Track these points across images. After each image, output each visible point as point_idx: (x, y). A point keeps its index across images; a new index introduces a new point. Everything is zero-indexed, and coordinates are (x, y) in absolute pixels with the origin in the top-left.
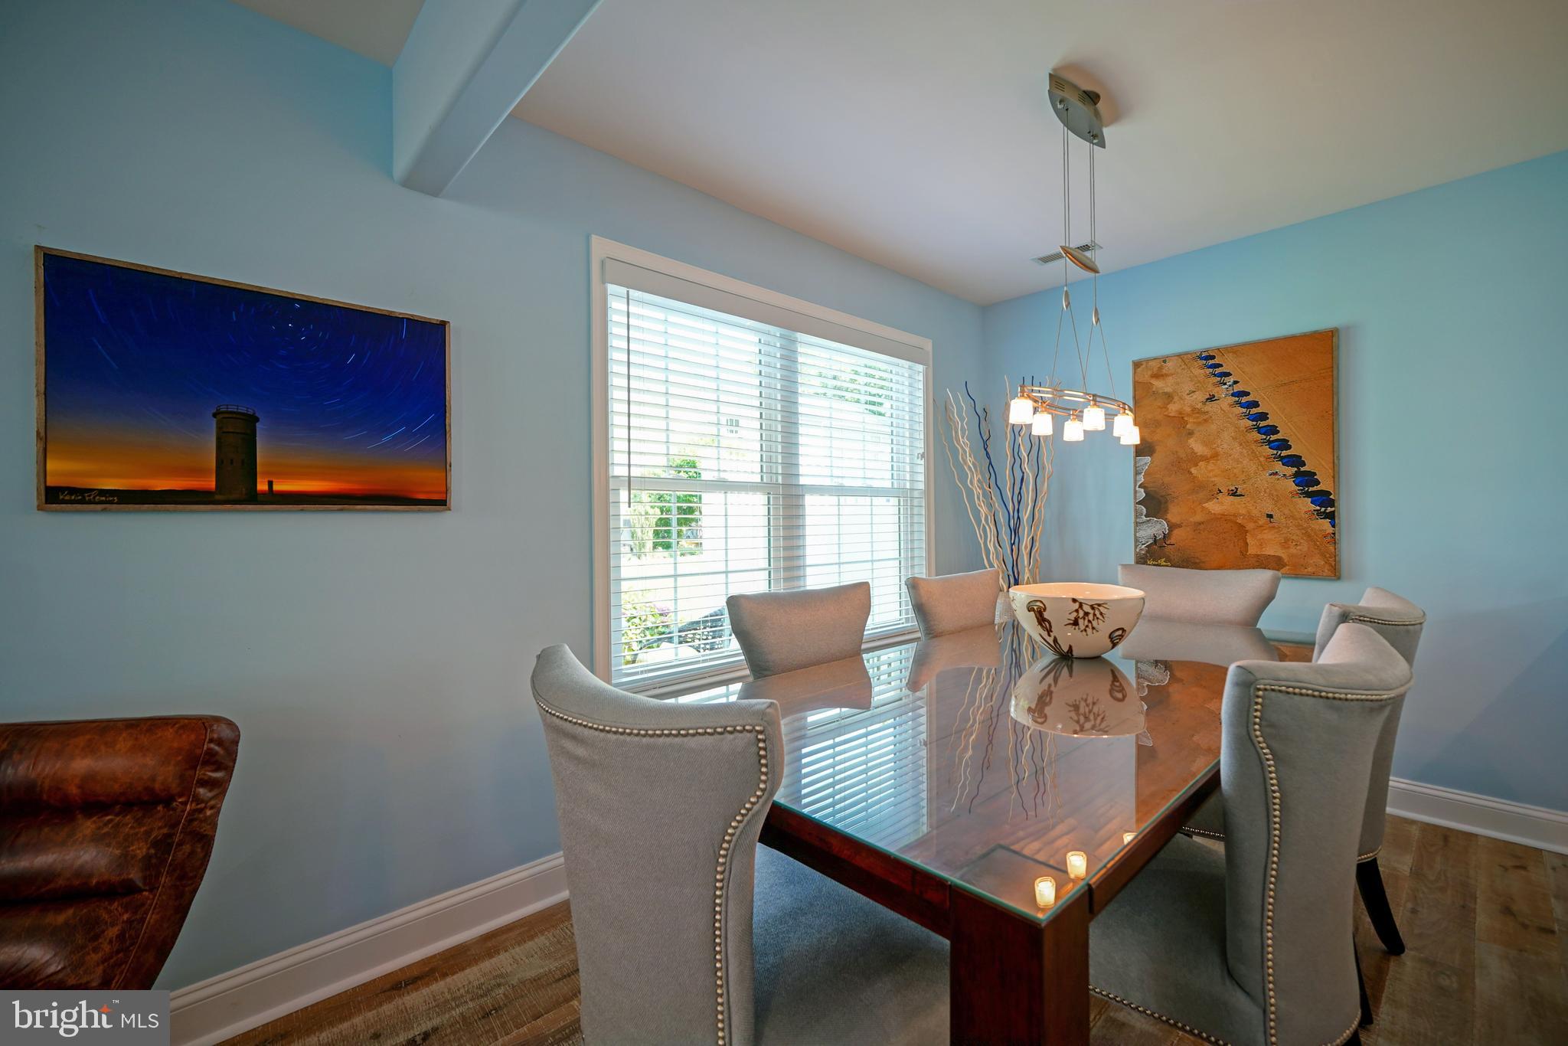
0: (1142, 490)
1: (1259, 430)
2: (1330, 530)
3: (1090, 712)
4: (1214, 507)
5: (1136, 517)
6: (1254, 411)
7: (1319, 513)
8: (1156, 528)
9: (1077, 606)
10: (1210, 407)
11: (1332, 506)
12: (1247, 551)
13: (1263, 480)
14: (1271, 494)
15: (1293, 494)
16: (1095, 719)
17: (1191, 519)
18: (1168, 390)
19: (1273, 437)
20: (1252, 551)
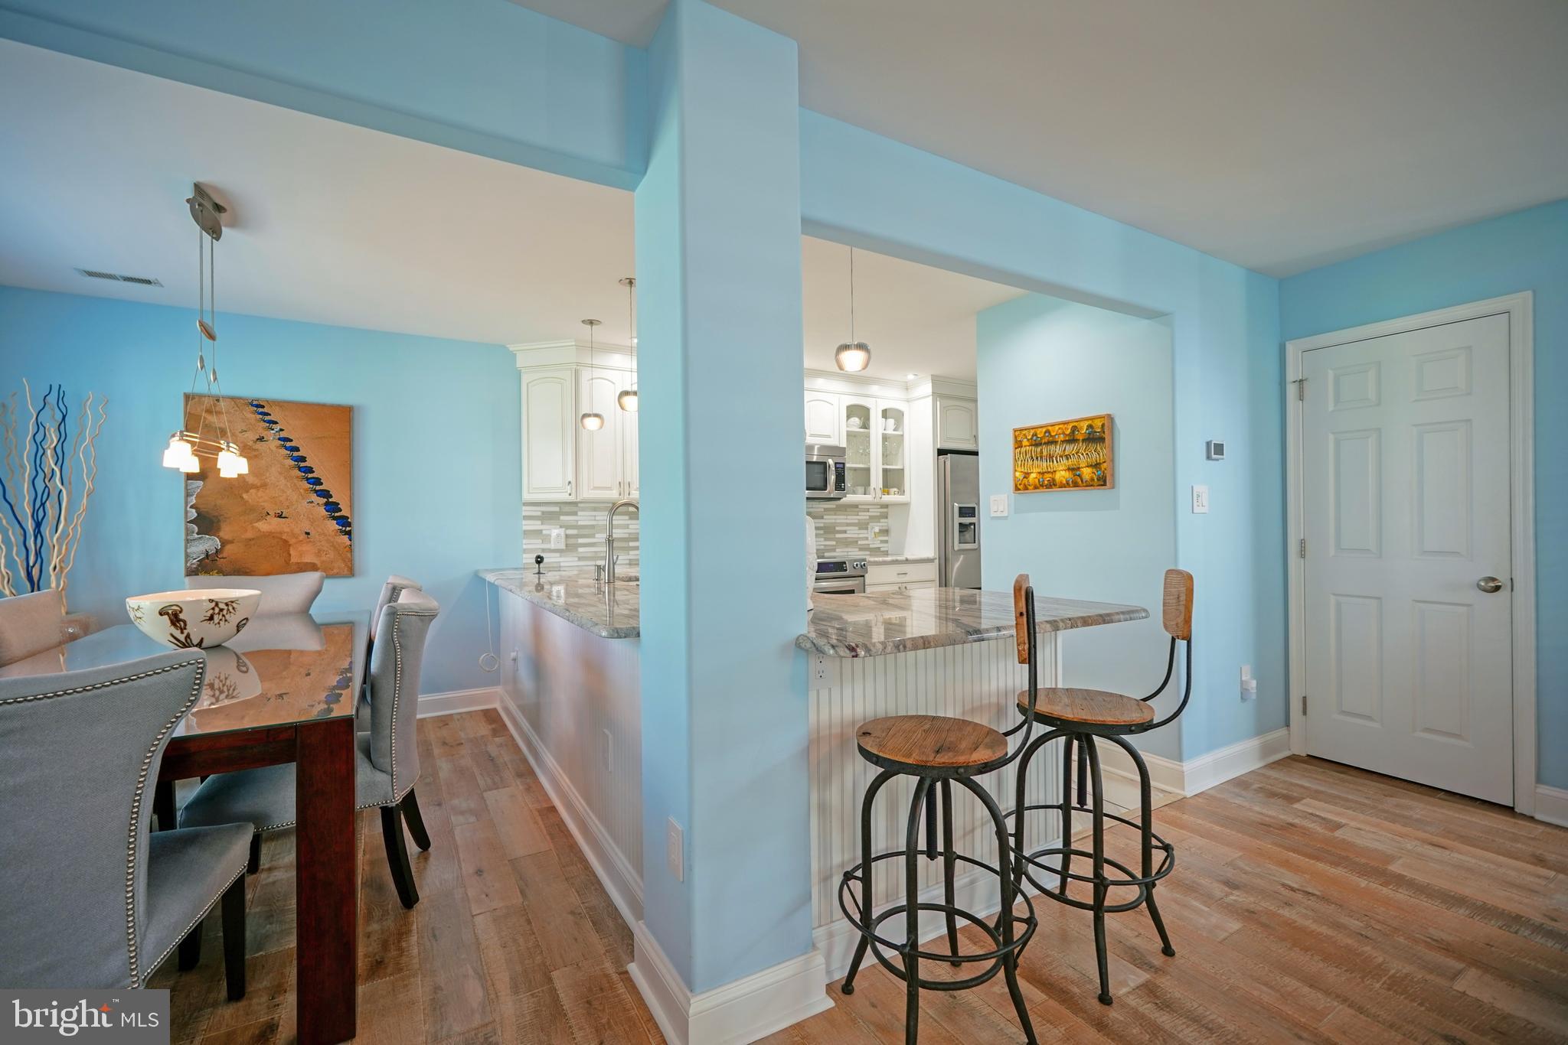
0: (194, 511)
1: (300, 469)
2: (349, 543)
3: (224, 685)
4: (263, 526)
5: (187, 535)
6: (295, 454)
7: (341, 531)
8: (210, 543)
9: (213, 604)
10: (259, 445)
11: (350, 526)
12: (290, 560)
13: (303, 506)
14: (308, 517)
15: (324, 518)
16: (228, 690)
17: (243, 537)
18: (220, 426)
19: (310, 476)
20: (293, 558)
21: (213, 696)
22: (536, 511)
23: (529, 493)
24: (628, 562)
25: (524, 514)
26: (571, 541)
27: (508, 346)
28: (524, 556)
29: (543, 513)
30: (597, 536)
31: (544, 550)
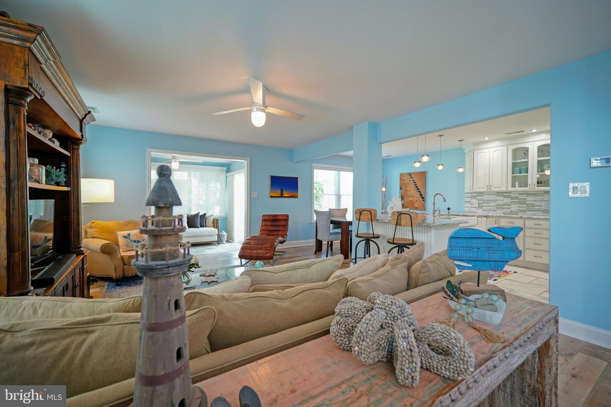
0: (401, 196)
2: (424, 203)
6: (415, 183)
11: (424, 199)
13: (416, 195)
15: (420, 197)
17: (407, 201)
18: (404, 179)
19: (417, 188)
20: (414, 206)
23: (466, 190)
25: (465, 196)
28: (465, 208)
29: (471, 196)
31: (471, 207)
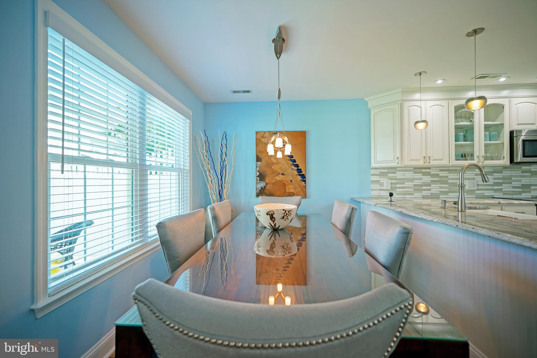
0: (258, 172)
2: (305, 185)
4: (278, 178)
5: (256, 181)
7: (302, 180)
8: (262, 184)
9: (284, 211)
11: (305, 178)
13: (290, 171)
14: (292, 175)
15: (297, 175)
17: (272, 182)
18: (266, 142)
19: (292, 159)
20: (287, 191)
21: (284, 252)
22: (377, 172)
23: (375, 164)
24: (422, 196)
25: (372, 173)
26: (394, 186)
27: (364, 99)
28: (372, 192)
29: (380, 172)
30: (406, 183)
31: (380, 190)
